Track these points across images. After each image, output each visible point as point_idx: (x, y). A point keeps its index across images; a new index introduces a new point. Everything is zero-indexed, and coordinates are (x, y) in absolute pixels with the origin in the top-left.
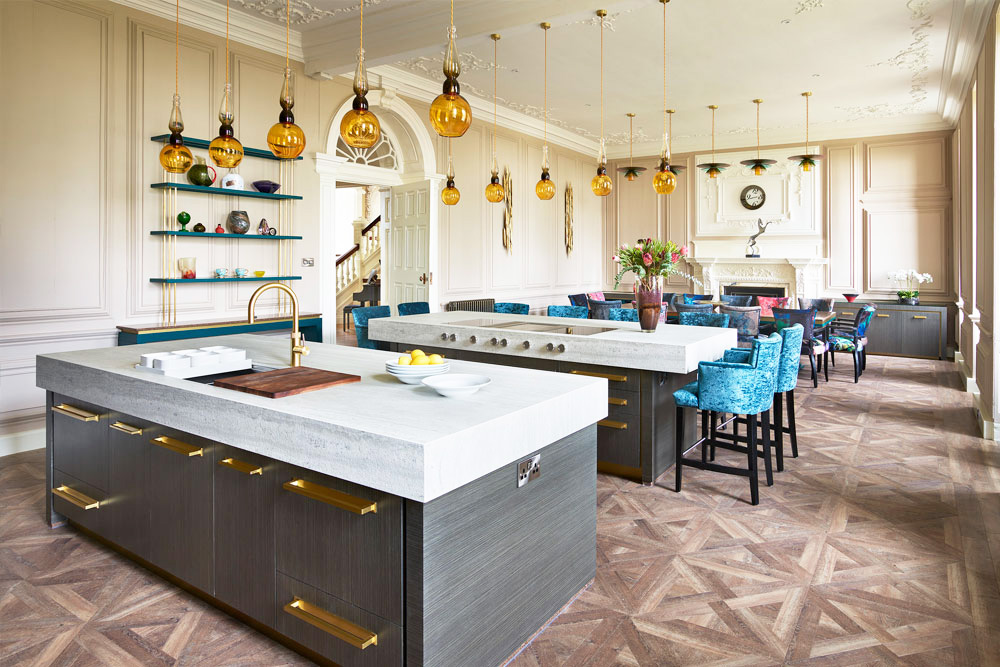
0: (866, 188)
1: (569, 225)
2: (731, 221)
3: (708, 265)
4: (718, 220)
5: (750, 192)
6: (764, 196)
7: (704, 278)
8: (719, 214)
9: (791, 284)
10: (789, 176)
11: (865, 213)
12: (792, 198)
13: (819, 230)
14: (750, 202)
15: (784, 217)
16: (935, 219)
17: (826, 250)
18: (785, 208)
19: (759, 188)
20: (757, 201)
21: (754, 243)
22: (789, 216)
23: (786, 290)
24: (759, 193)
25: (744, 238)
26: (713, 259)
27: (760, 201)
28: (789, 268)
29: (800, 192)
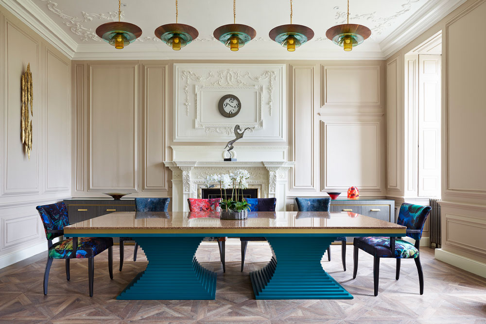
0: (323, 102)
1: (27, 118)
2: (209, 128)
3: (188, 168)
4: (197, 126)
5: (227, 101)
6: (239, 105)
7: (184, 182)
8: (197, 121)
9: (263, 186)
10: (261, 89)
11: (322, 124)
12: (264, 108)
13: (285, 138)
14: (227, 109)
15: (257, 126)
16: (373, 131)
17: (291, 156)
18: (258, 119)
19: (235, 98)
20: (233, 110)
21: (231, 148)
22: (261, 124)
23: (259, 190)
24: (235, 103)
25: (220, 144)
26: (194, 163)
27: (236, 110)
28: (263, 171)
29: (271, 103)
